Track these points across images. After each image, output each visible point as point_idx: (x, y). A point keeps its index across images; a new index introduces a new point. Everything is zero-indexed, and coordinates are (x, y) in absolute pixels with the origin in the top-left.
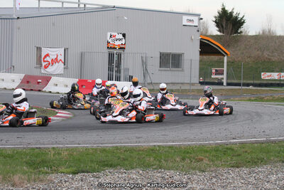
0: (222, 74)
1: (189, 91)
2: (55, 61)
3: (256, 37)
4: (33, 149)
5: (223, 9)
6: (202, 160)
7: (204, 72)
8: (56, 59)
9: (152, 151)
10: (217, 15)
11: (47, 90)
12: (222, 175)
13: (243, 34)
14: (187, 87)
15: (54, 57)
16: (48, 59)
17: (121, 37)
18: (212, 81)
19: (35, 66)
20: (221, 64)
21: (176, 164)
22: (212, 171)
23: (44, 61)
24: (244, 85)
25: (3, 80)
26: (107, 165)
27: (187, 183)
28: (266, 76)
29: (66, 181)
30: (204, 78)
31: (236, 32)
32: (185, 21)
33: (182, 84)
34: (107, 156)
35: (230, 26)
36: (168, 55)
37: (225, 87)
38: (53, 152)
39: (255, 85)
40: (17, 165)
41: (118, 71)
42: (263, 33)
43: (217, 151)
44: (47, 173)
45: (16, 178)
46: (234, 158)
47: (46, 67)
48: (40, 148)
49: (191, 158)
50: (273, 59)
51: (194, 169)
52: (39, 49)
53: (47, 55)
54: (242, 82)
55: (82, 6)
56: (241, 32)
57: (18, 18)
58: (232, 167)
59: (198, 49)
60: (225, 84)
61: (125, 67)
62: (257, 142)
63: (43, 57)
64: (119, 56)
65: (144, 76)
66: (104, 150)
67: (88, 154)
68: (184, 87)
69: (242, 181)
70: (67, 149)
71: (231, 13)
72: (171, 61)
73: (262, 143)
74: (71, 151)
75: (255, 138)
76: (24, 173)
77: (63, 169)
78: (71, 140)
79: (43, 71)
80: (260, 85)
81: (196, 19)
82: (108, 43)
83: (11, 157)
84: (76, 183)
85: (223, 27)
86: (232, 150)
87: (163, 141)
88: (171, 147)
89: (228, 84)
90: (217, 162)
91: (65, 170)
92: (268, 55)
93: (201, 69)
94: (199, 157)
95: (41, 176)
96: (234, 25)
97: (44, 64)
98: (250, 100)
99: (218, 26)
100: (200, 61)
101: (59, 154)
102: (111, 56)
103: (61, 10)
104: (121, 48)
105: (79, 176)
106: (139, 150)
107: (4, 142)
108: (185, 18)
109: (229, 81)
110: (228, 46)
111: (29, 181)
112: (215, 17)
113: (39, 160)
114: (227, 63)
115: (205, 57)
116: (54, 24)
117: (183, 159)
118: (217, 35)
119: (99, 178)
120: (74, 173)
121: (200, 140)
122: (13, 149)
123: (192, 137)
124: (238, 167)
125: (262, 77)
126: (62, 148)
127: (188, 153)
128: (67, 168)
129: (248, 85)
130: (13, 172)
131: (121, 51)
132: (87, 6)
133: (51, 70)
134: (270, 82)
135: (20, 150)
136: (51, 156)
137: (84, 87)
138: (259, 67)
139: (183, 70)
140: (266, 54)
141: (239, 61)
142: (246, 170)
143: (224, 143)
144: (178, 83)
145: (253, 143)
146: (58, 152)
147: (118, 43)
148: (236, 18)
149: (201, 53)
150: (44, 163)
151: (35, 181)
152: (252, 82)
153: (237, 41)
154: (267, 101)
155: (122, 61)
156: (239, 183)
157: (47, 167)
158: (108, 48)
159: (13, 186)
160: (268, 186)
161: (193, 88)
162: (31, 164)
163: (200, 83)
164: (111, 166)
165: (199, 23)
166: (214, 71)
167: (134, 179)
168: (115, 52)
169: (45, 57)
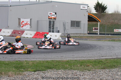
0: (97, 30)
1: (83, 37)
2: (26, 24)
3: (112, 14)
4: (17, 61)
5: (98, 2)
6: (89, 66)
7: (90, 29)
8: (27, 23)
9: (68, 62)
10: (95, 5)
11: (23, 36)
12: (98, 72)
13: (106, 13)
14: (82, 35)
15: (26, 22)
16: (23, 23)
17: (54, 14)
18: (93, 33)
19: (18, 26)
20: (97, 25)
21: (78, 68)
22: (93, 71)
23: (22, 24)
24: (107, 34)
25: (4, 32)
26: (49, 68)
27: (83, 75)
28: (116, 31)
29: (31, 75)
30: (90, 32)
31: (103, 12)
32: (81, 7)
33: (80, 34)
34: (48, 64)
35: (101, 9)
36: (74, 21)
37: (99, 35)
38: (25, 63)
39: (111, 34)
40: (10, 68)
41: (53, 28)
42: (115, 13)
43: (96, 62)
44: (23, 71)
45: (10, 73)
46: (103, 65)
47: (22, 27)
48: (20, 61)
49: (84, 65)
50: (119, 23)
51: (86, 70)
52: (19, 19)
53: (23, 22)
54: (106, 33)
55: (38, 1)
56: (105, 12)
57: (11, 6)
58: (102, 69)
59: (87, 19)
60: (98, 34)
61: (56, 27)
62: (112, 58)
63: (21, 22)
64: (54, 22)
65: (64, 31)
66: (47, 62)
67: (40, 63)
68: (81, 35)
69: (106, 75)
70: (32, 61)
71: (101, 4)
72: (76, 24)
73: (114, 59)
74: (33, 62)
75: (111, 57)
76: (14, 71)
77: (30, 70)
78: (33, 57)
79: (21, 28)
80: (113, 34)
81: (86, 7)
82: (49, 16)
83: (8, 64)
84: (36, 75)
85: (97, 10)
86: (102, 62)
87: (72, 58)
88: (76, 60)
89: (100, 34)
90: (96, 67)
91: (31, 70)
92: (117, 22)
93: (88, 28)
94: (88, 65)
95: (21, 73)
96: (102, 9)
97: (21, 25)
98: (109, 41)
99: (95, 9)
100: (88, 24)
101: (28, 63)
102: (50, 22)
103: (28, 3)
104: (54, 19)
105: (36, 73)
106: (62, 62)
107: (5, 58)
108: (82, 6)
109: (100, 33)
110: (100, 18)
111: (15, 74)
112: (95, 6)
113: (20, 65)
114: (100, 25)
115: (90, 23)
116: (26, 8)
117: (81, 65)
118: (95, 13)
119: (45, 73)
120: (35, 71)
121: (88, 58)
122: (9, 61)
123: (85, 56)
124: (104, 69)
125: (114, 31)
126: (30, 61)
127: (83, 63)
128: (31, 69)
129: (108, 34)
130: (8, 71)
131: (54, 20)
132: (40, 1)
133: (24, 28)
134: (118, 33)
135: (11, 61)
136: (25, 64)
137: (39, 35)
138: (113, 27)
139: (81, 28)
140: (116, 21)
141: (105, 24)
142: (108, 70)
143: (99, 59)
144: (79, 34)
145: (111, 59)
146: (27, 62)
147: (53, 16)
148: (103, 6)
149: (89, 21)
150: (21, 67)
151: (18, 74)
152: (110, 33)
153: (104, 16)
154: (117, 41)
155: (55, 24)
156: (104, 75)
157: (23, 69)
158: (49, 19)
159: (9, 77)
160: (117, 77)
161: (85, 35)
162: (16, 67)
163: (88, 33)
164: (50, 68)
165: (88, 8)
166: (94, 28)
167: (60, 74)
168: (52, 20)
169: (22, 22)
